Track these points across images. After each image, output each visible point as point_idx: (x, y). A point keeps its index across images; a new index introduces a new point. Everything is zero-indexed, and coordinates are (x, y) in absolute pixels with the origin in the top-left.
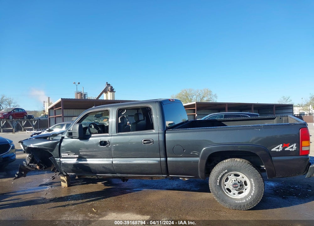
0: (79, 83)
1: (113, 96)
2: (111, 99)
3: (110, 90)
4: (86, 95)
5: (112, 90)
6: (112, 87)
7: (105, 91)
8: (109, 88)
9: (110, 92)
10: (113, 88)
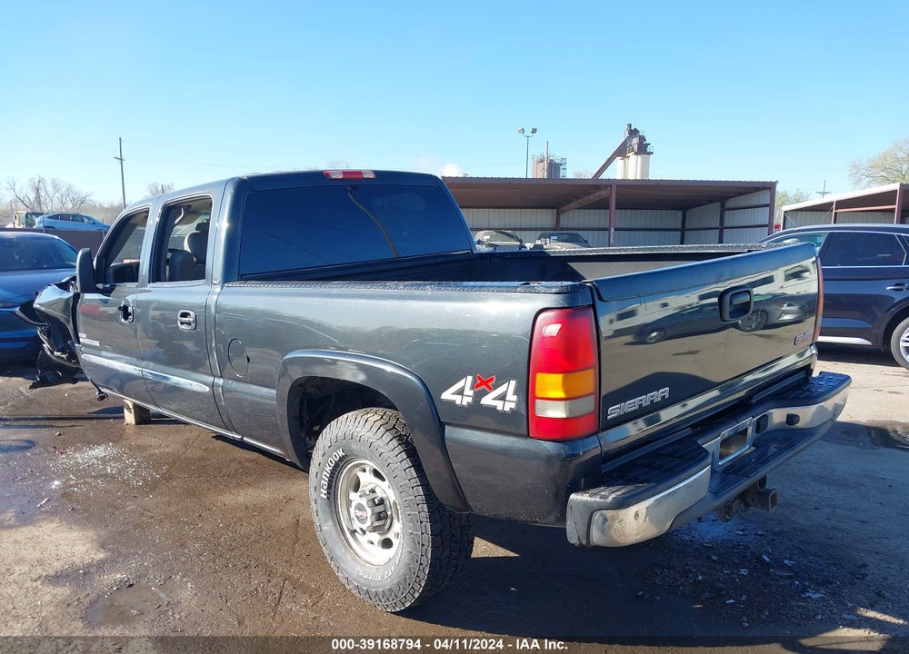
0: (534, 131)
1: (645, 167)
2: (638, 178)
3: (636, 147)
4: (562, 167)
5: (643, 149)
6: (642, 139)
7: (622, 152)
8: (635, 141)
9: (636, 154)
10: (647, 142)
